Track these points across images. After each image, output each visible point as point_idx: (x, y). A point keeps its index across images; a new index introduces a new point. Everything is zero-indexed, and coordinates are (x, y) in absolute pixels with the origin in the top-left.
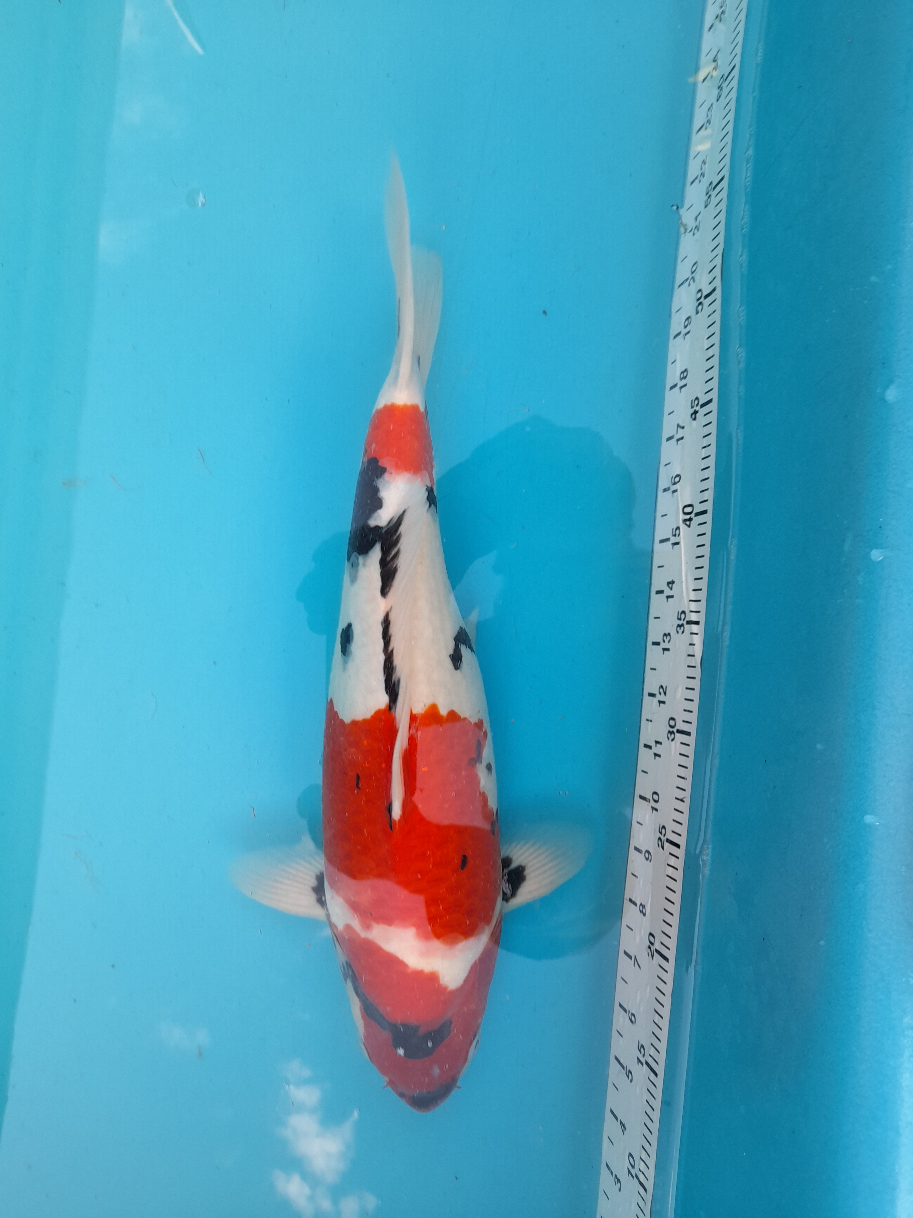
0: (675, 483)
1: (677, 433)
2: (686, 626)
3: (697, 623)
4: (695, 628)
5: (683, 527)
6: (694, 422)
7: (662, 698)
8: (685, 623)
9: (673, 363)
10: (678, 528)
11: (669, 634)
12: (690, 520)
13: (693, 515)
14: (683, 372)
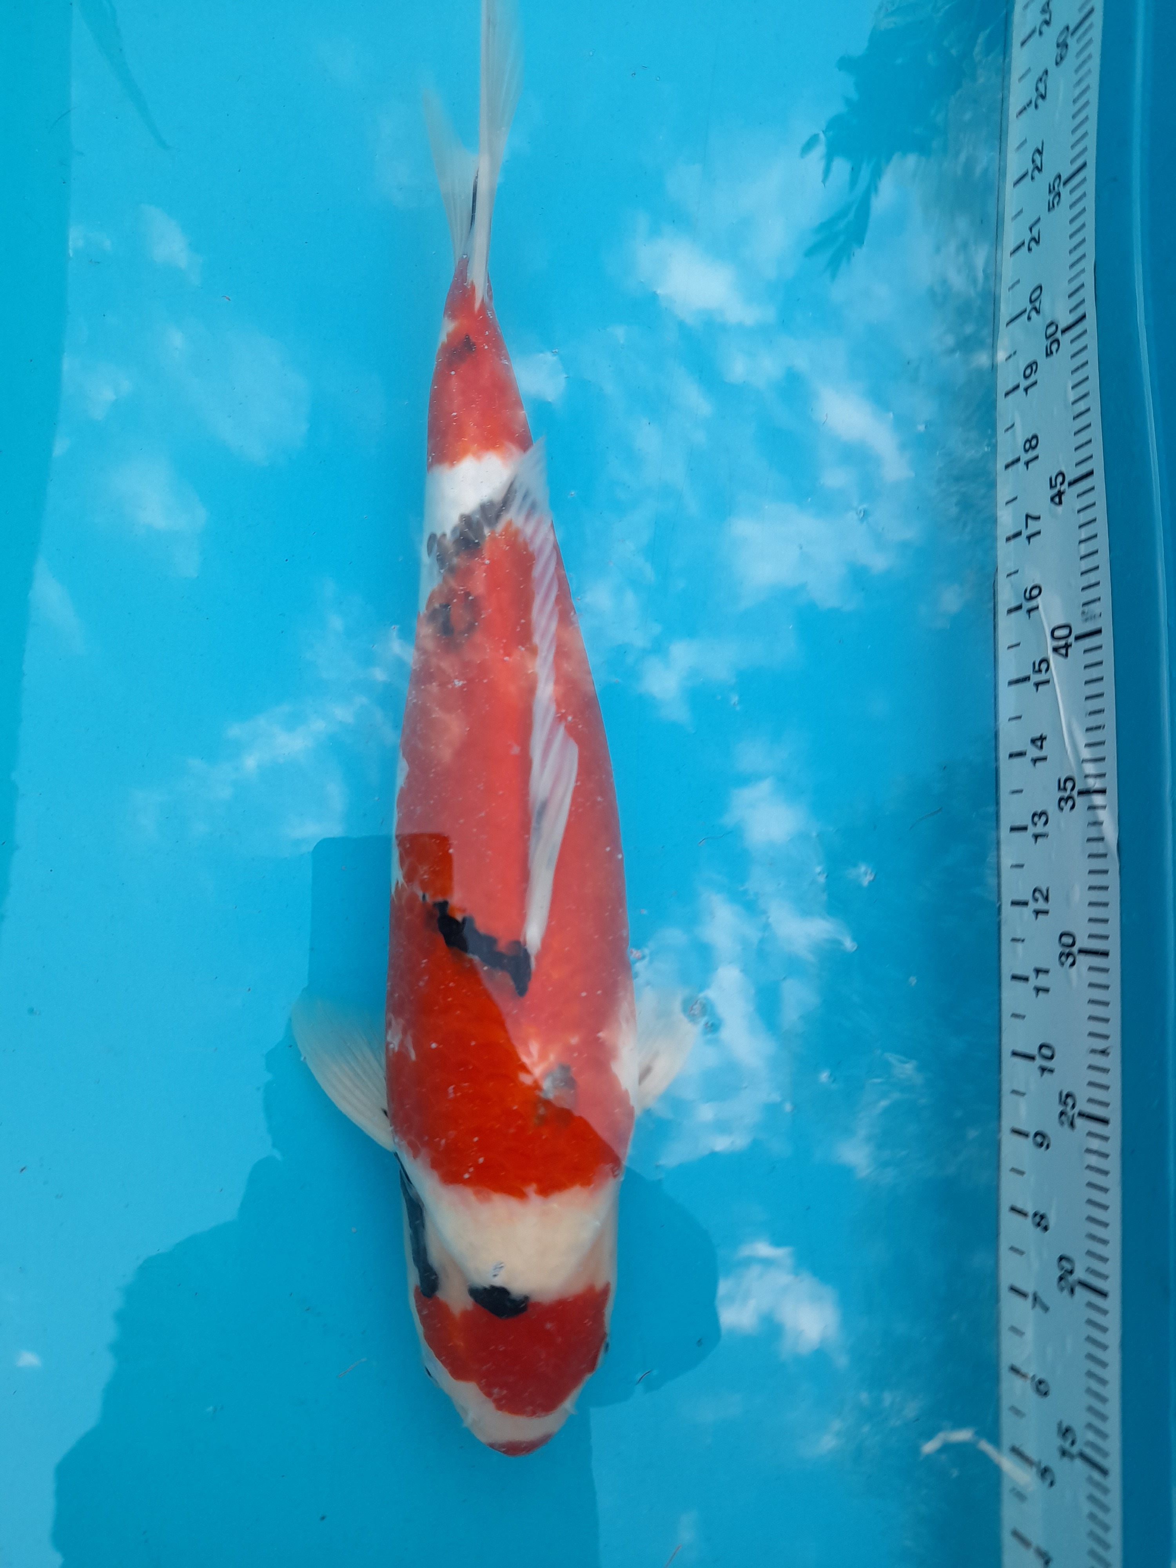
0: (1031, 598)
1: (1027, 526)
2: (1079, 800)
3: (1103, 792)
4: (1098, 799)
5: (1052, 657)
6: (1060, 509)
7: (1041, 905)
8: (1075, 793)
9: (1007, 430)
10: (1045, 660)
11: (1043, 813)
12: (1067, 646)
13: (1071, 639)
14: (1029, 441)
